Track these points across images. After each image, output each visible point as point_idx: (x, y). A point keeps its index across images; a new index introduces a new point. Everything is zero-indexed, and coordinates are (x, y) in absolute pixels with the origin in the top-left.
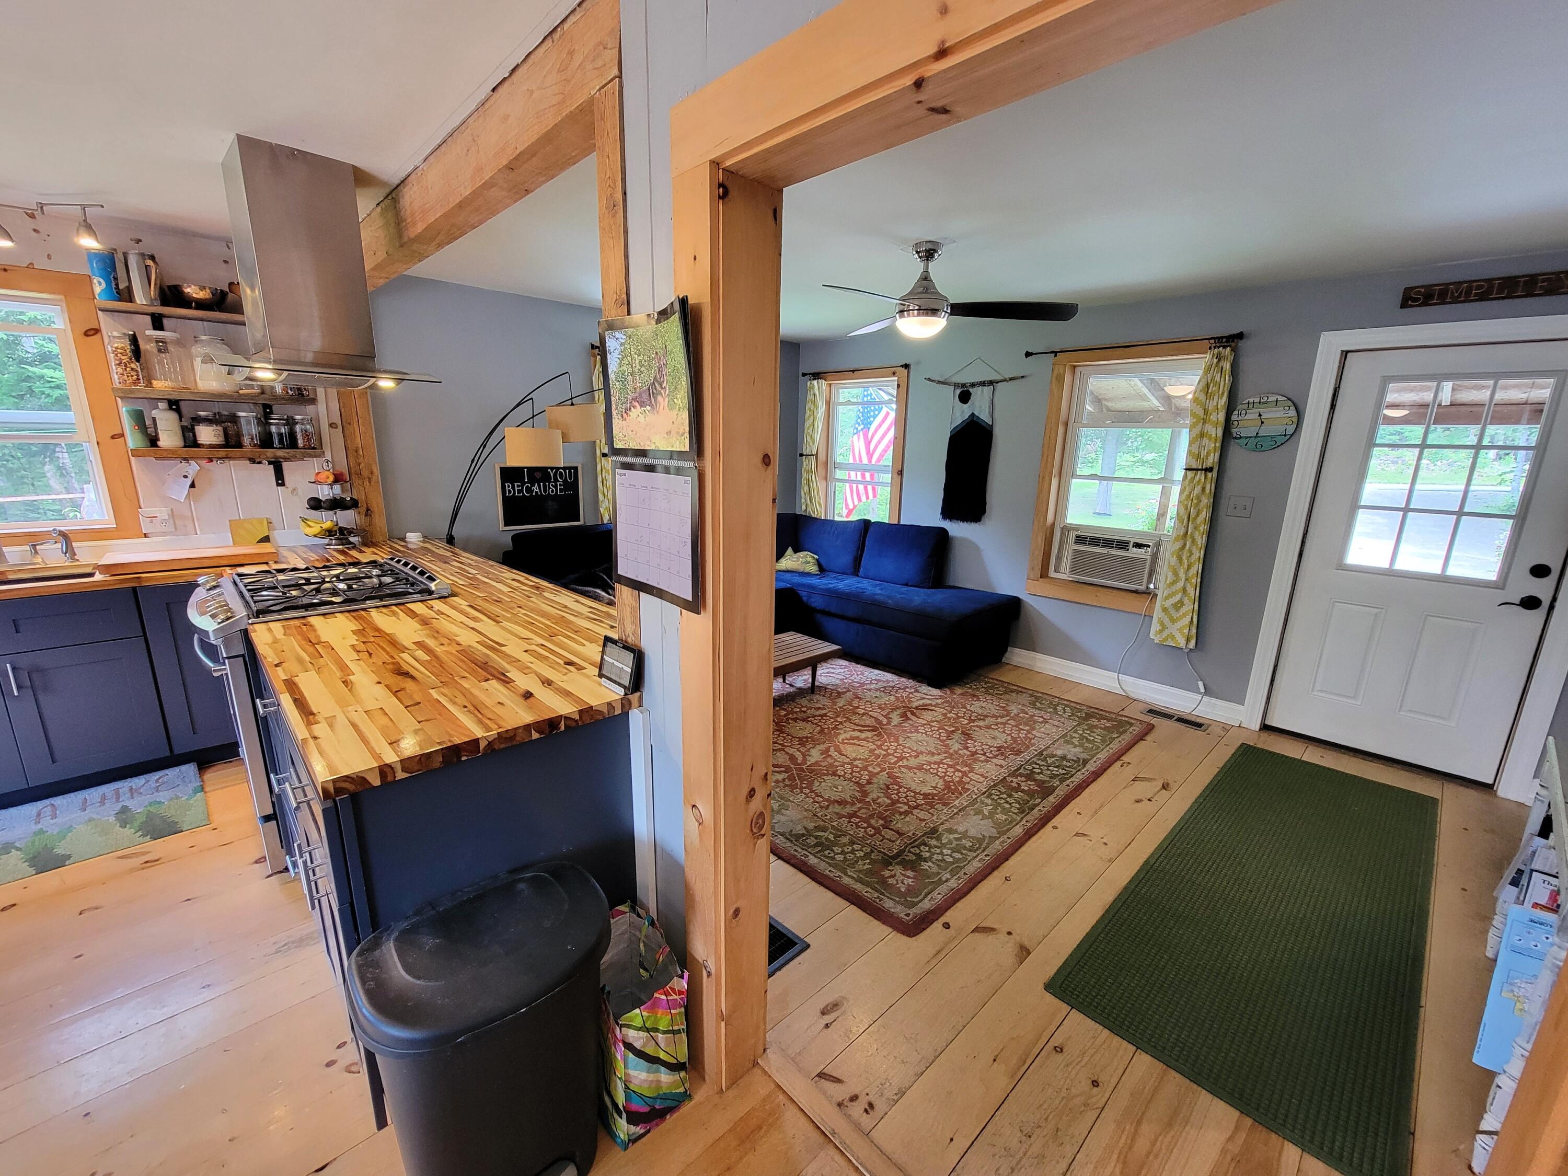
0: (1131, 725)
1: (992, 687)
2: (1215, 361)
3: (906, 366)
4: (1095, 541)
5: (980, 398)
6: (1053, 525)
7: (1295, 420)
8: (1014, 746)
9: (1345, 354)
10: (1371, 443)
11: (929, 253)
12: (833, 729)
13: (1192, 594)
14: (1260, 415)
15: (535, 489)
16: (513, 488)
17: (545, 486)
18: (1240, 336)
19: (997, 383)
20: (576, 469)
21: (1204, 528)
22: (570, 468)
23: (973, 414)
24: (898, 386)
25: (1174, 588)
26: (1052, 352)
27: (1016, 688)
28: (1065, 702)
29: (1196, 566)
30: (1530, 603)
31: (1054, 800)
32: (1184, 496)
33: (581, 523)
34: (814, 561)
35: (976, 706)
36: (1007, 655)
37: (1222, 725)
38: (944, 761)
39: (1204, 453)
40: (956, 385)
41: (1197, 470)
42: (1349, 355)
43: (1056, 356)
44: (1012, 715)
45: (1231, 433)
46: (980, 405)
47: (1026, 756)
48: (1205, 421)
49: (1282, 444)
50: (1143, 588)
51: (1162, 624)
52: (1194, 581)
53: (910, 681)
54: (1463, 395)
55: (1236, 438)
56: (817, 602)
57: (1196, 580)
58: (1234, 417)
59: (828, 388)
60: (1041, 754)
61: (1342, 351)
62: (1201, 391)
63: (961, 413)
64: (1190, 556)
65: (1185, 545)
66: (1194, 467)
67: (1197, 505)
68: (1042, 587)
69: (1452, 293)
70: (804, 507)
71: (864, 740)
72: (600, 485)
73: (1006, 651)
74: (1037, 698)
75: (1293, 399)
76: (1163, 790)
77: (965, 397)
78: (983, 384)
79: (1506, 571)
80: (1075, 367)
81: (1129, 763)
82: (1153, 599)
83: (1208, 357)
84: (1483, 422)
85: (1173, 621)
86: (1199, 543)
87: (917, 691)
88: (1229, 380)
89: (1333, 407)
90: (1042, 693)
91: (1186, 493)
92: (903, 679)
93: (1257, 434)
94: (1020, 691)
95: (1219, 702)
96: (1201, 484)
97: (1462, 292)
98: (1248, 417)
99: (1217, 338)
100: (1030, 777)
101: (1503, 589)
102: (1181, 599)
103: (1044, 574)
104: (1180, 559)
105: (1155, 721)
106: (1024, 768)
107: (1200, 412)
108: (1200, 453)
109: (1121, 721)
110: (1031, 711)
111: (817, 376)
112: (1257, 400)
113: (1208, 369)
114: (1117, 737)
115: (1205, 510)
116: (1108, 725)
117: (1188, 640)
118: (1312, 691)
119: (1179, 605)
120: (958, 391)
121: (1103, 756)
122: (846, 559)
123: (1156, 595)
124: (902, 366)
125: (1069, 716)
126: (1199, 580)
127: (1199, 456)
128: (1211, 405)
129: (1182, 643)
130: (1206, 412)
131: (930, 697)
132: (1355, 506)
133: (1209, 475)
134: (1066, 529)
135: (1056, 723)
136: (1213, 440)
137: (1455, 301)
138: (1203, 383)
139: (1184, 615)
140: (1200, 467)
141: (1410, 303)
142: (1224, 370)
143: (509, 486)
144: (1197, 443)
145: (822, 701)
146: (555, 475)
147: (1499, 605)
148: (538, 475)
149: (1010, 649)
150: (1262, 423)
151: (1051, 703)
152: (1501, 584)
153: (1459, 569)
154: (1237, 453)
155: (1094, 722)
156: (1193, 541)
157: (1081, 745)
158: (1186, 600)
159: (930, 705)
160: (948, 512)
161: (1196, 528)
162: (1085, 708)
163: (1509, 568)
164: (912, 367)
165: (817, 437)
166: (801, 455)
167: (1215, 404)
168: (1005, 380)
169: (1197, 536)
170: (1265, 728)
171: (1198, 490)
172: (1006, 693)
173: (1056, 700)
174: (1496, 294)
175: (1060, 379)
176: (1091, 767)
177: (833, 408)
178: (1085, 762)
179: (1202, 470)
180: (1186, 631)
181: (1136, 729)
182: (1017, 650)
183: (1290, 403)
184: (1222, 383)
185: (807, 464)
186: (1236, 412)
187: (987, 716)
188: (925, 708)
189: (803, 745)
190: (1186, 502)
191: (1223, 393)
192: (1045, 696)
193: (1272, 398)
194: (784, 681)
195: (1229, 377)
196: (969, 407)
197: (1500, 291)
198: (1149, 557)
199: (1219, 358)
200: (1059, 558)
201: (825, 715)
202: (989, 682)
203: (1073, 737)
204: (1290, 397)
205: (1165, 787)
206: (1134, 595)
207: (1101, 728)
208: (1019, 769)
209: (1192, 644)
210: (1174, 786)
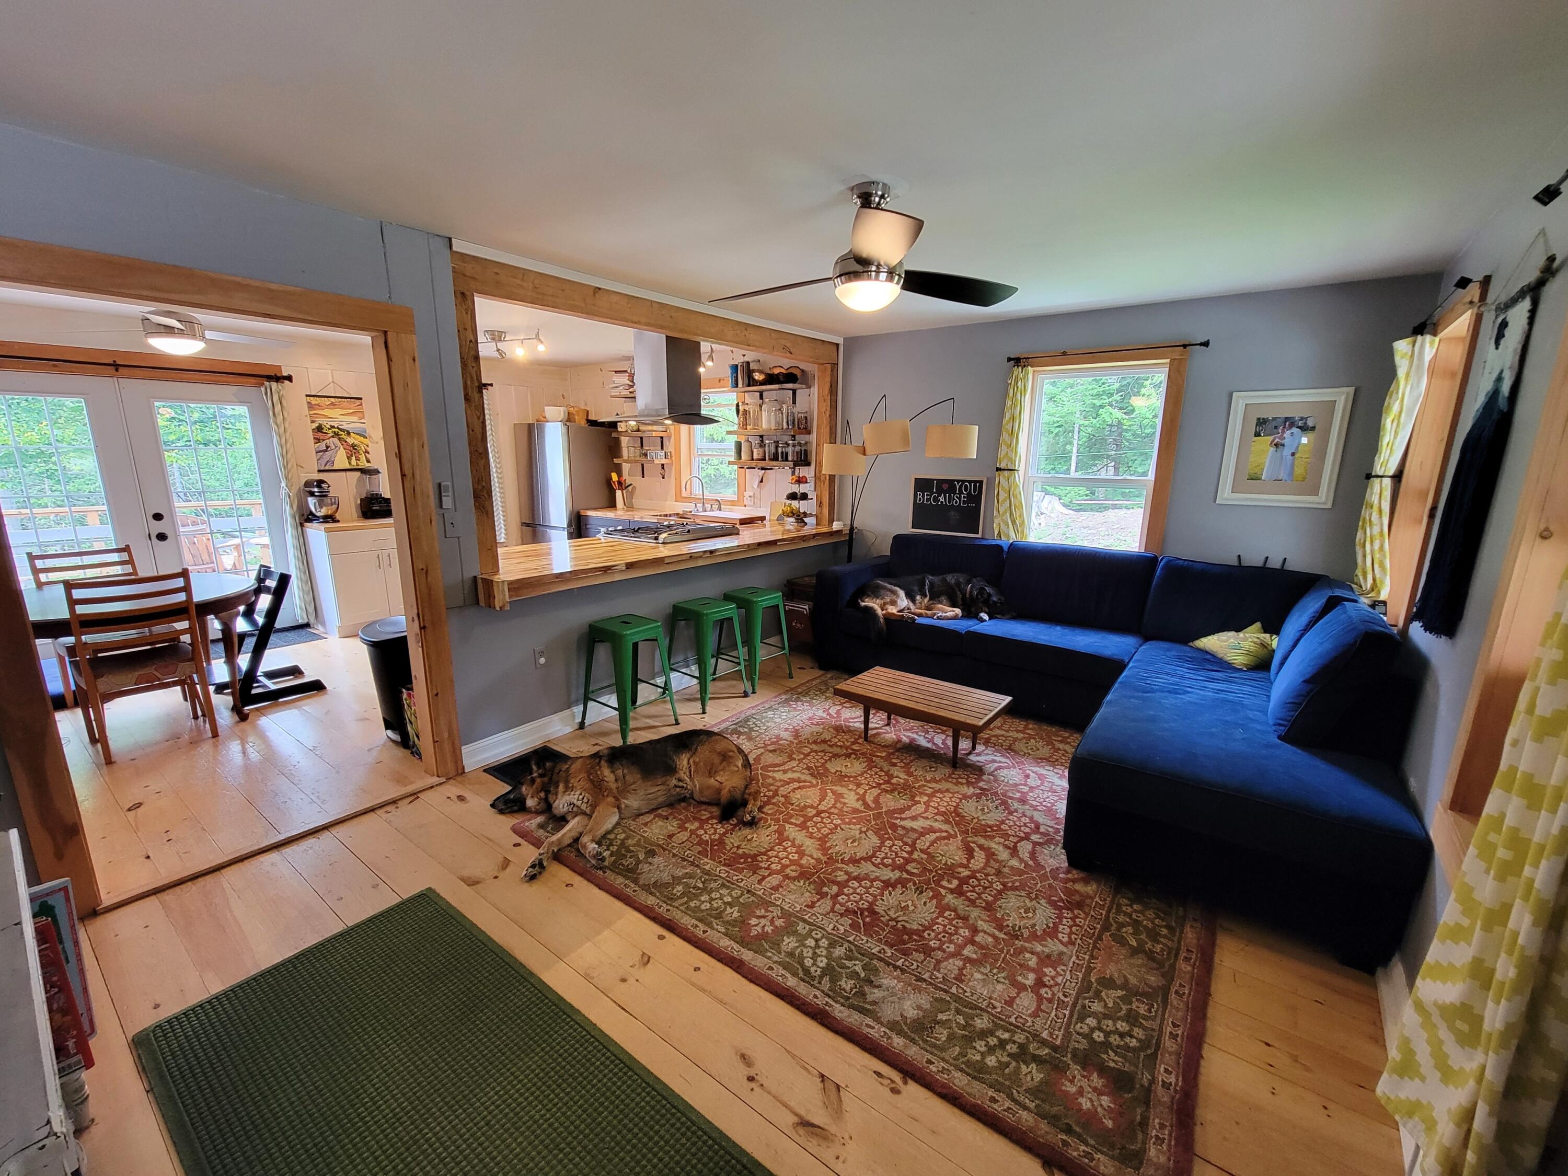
3: (1486, 282)
15: (941, 499)
16: (923, 496)
17: (950, 496)
20: (981, 482)
22: (975, 482)
23: (1500, 374)
33: (979, 535)
63: (1489, 375)
72: (995, 499)
76: (796, 1121)
78: (1522, 295)
81: (894, 1090)
111: (1422, 329)
120: (1498, 322)
121: (901, 1045)
131: (1025, 856)
143: (920, 495)
146: (961, 487)
148: (945, 487)
159: (990, 854)
178: (864, 1011)
196: (1501, 355)
205: (810, 1128)
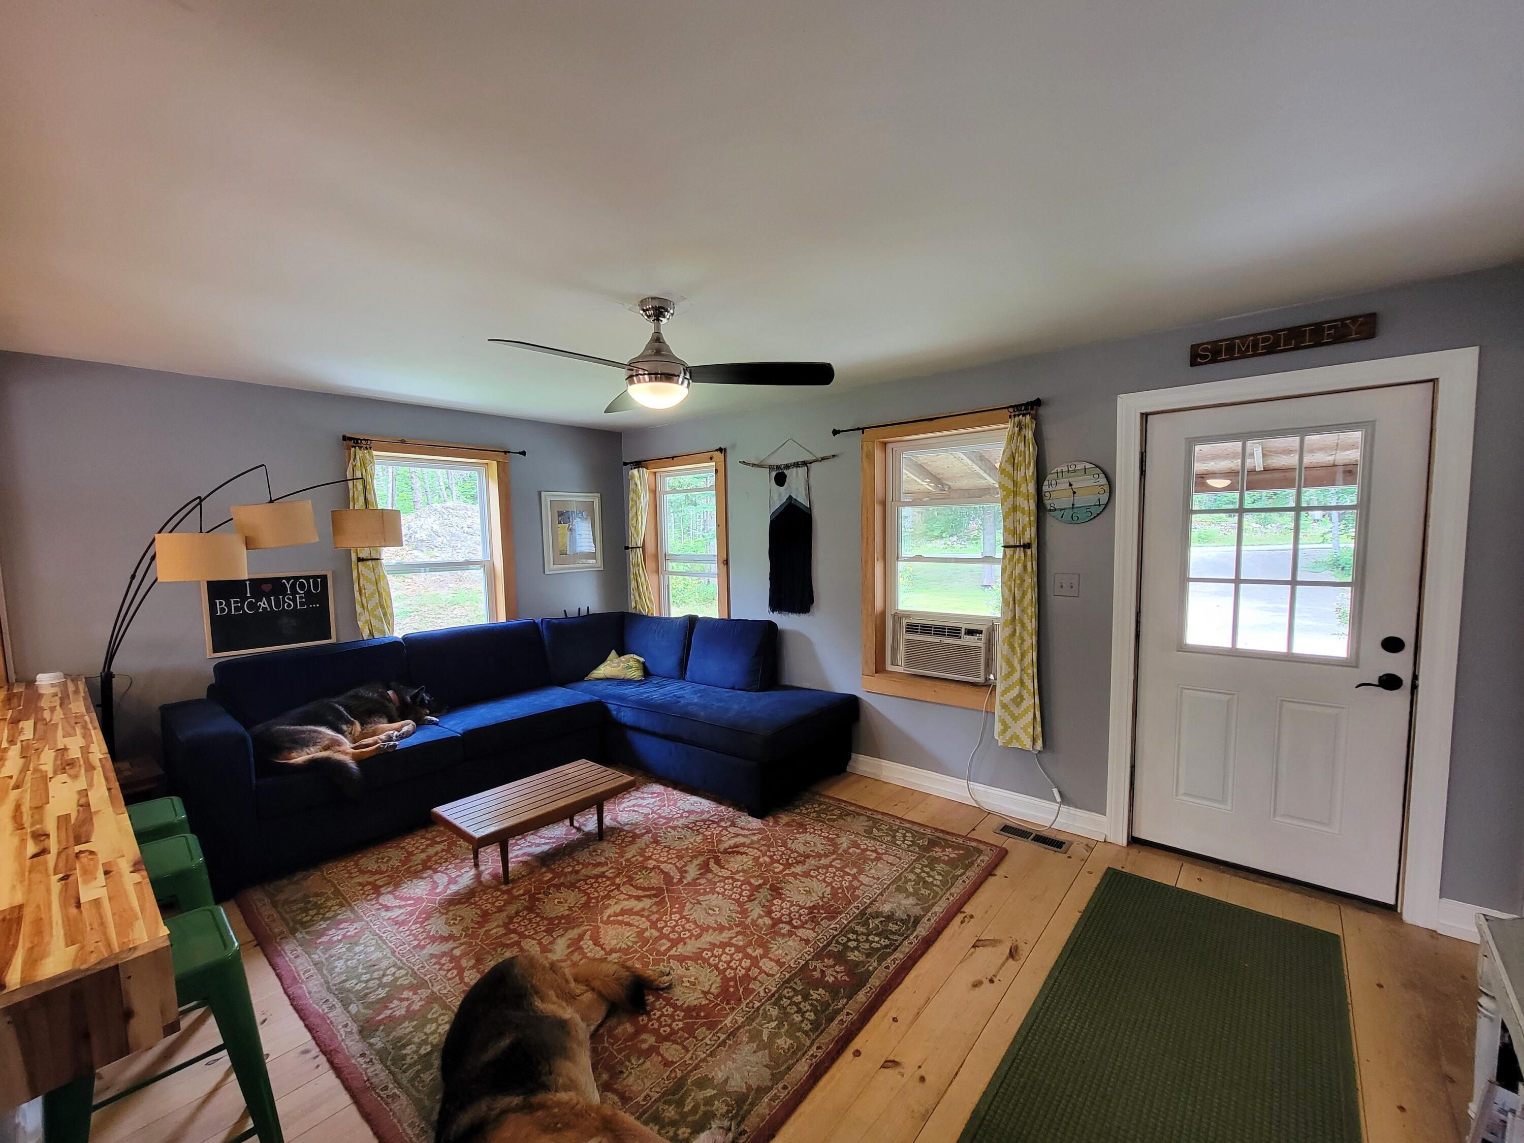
0: (980, 852)
1: (824, 811)
2: (1017, 429)
3: (720, 450)
4: (926, 629)
5: (795, 477)
6: (883, 614)
7: (1107, 488)
8: (832, 903)
9: (1145, 416)
10: (1189, 511)
11: (658, 311)
12: (603, 898)
13: (1031, 687)
14: (1071, 485)
15: (262, 604)
16: (228, 605)
17: (277, 600)
18: (1038, 403)
19: (811, 463)
20: (324, 578)
21: (1031, 610)
22: (315, 578)
23: (790, 497)
24: (716, 471)
25: (1010, 681)
26: (858, 429)
27: (852, 808)
28: (907, 825)
29: (1030, 655)
30: (1390, 682)
31: (864, 999)
32: (1006, 575)
33: (333, 640)
34: (637, 665)
35: (801, 842)
36: (851, 763)
37: (1085, 842)
38: (734, 941)
39: (1019, 529)
40: (771, 468)
41: (1015, 547)
42: (1150, 417)
43: (863, 433)
44: (840, 852)
45: (1044, 506)
46: (796, 487)
47: (843, 919)
48: (1015, 494)
49: (1098, 515)
50: (981, 680)
51: (1003, 722)
52: (1030, 671)
53: (730, 809)
54: (1274, 461)
55: (1050, 510)
56: (627, 716)
57: (1032, 671)
58: (1045, 488)
59: (653, 477)
60: (863, 913)
61: (1142, 414)
62: (1006, 461)
63: (779, 496)
64: (1022, 643)
65: (1015, 630)
66: (1012, 543)
67: (1021, 584)
68: (879, 683)
69: (1239, 347)
70: (633, 604)
71: (637, 914)
72: (357, 594)
73: (849, 758)
74: (876, 822)
75: (1101, 465)
76: (1011, 960)
77: (780, 480)
78: (797, 465)
79: (1356, 646)
80: (885, 444)
81: (972, 917)
82: (993, 694)
83: (1010, 426)
84: (1297, 485)
85: (1015, 718)
86: (1029, 628)
87: (733, 825)
88: (1034, 449)
89: (1143, 472)
90: (883, 814)
91: (1008, 572)
92: (722, 808)
93: (1073, 505)
94: (857, 811)
95: (1079, 813)
96: (1022, 562)
97: (1249, 345)
98: (1059, 487)
99: (1015, 406)
100: (840, 958)
101: (1357, 667)
102: (1020, 693)
103: (880, 668)
104: (1012, 648)
105: (1008, 842)
106: (837, 942)
107: (1010, 485)
108: (1015, 528)
109: (967, 849)
110: (865, 843)
111: (638, 464)
112: (1065, 469)
113: (1011, 438)
114: (961, 875)
115: (1030, 590)
116: (952, 856)
117: (1034, 741)
118: (1177, 795)
119: (1019, 699)
120: (774, 474)
121: (939, 909)
122: (669, 662)
123: (995, 687)
124: (717, 450)
125: (909, 846)
126: (1035, 670)
127: (1014, 532)
128: (1020, 476)
129: (1028, 745)
130: (1015, 483)
131: (746, 832)
132: (1184, 579)
133: (1029, 552)
134: (898, 617)
135: (891, 859)
136: (1027, 513)
137: (1244, 356)
138: (1008, 453)
139: (1026, 711)
140: (1018, 544)
141: (1199, 360)
142: (1027, 438)
143: (221, 604)
144: (1011, 518)
145: (609, 851)
146: (293, 587)
147: (1357, 687)
148: (267, 588)
149: (853, 755)
150: (1074, 493)
151: (891, 829)
152: (1352, 662)
153: (1305, 646)
154: (1053, 526)
155: (937, 852)
156: (1023, 625)
157: (916, 894)
158: (1025, 694)
159: (743, 845)
160: (776, 604)
161: (1023, 611)
162: (928, 831)
163: (1359, 642)
164: (728, 451)
165: (642, 529)
166: (627, 548)
167: (1023, 474)
168: (817, 461)
169: (1026, 620)
170: (1134, 841)
171: (1019, 568)
172: (840, 816)
173: (898, 822)
174: (1285, 345)
175: (870, 457)
176: (922, 930)
177: (660, 497)
178: (917, 921)
179: (1020, 546)
180: (1030, 730)
181: (984, 859)
182: (862, 758)
183: (1099, 471)
184: (1027, 452)
185: (635, 557)
186: (1046, 483)
187: (808, 857)
188: (734, 851)
189: (549, 932)
190: (1009, 583)
191: (1029, 463)
192: (885, 818)
193: (1080, 466)
194: (572, 824)
195: (1033, 445)
196: (786, 489)
197: (1287, 342)
198: (982, 645)
199: (1020, 426)
200: (894, 650)
201: (603, 875)
202: (825, 803)
203: (907, 881)
204: (1098, 464)
205: (1013, 954)
206: (974, 689)
207: (945, 863)
208: (829, 944)
209: (1039, 745)
210: (1024, 950)
